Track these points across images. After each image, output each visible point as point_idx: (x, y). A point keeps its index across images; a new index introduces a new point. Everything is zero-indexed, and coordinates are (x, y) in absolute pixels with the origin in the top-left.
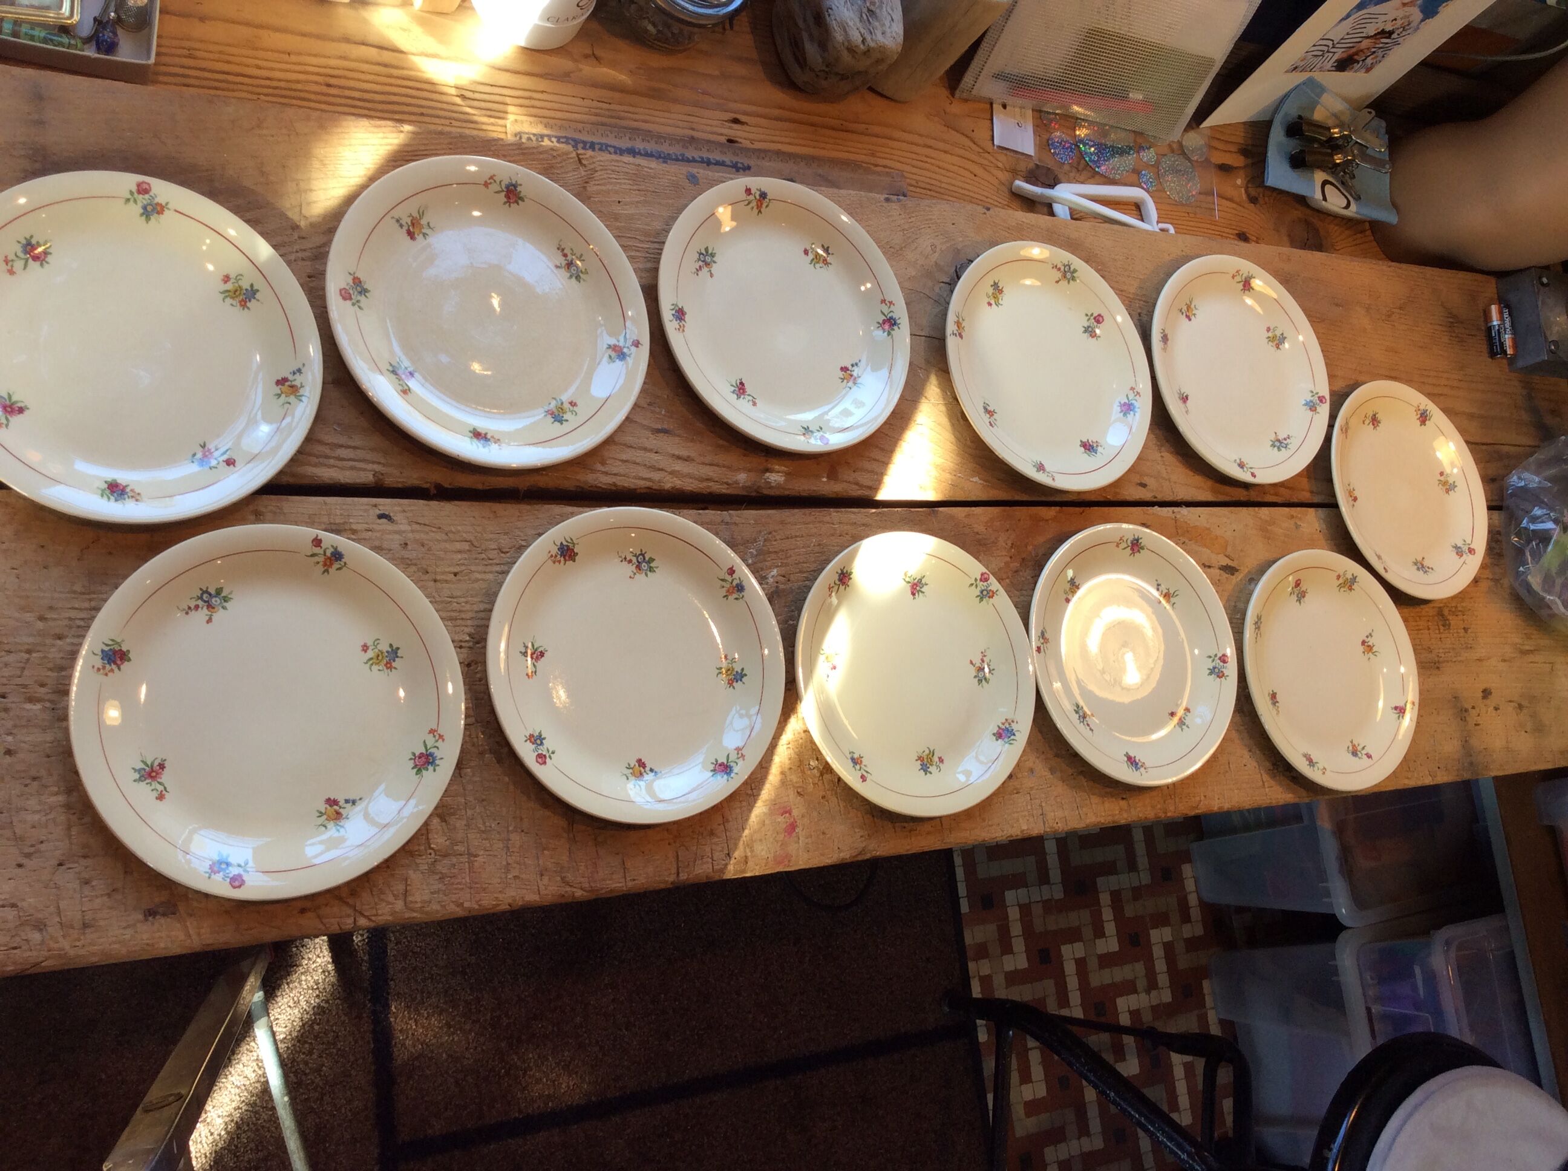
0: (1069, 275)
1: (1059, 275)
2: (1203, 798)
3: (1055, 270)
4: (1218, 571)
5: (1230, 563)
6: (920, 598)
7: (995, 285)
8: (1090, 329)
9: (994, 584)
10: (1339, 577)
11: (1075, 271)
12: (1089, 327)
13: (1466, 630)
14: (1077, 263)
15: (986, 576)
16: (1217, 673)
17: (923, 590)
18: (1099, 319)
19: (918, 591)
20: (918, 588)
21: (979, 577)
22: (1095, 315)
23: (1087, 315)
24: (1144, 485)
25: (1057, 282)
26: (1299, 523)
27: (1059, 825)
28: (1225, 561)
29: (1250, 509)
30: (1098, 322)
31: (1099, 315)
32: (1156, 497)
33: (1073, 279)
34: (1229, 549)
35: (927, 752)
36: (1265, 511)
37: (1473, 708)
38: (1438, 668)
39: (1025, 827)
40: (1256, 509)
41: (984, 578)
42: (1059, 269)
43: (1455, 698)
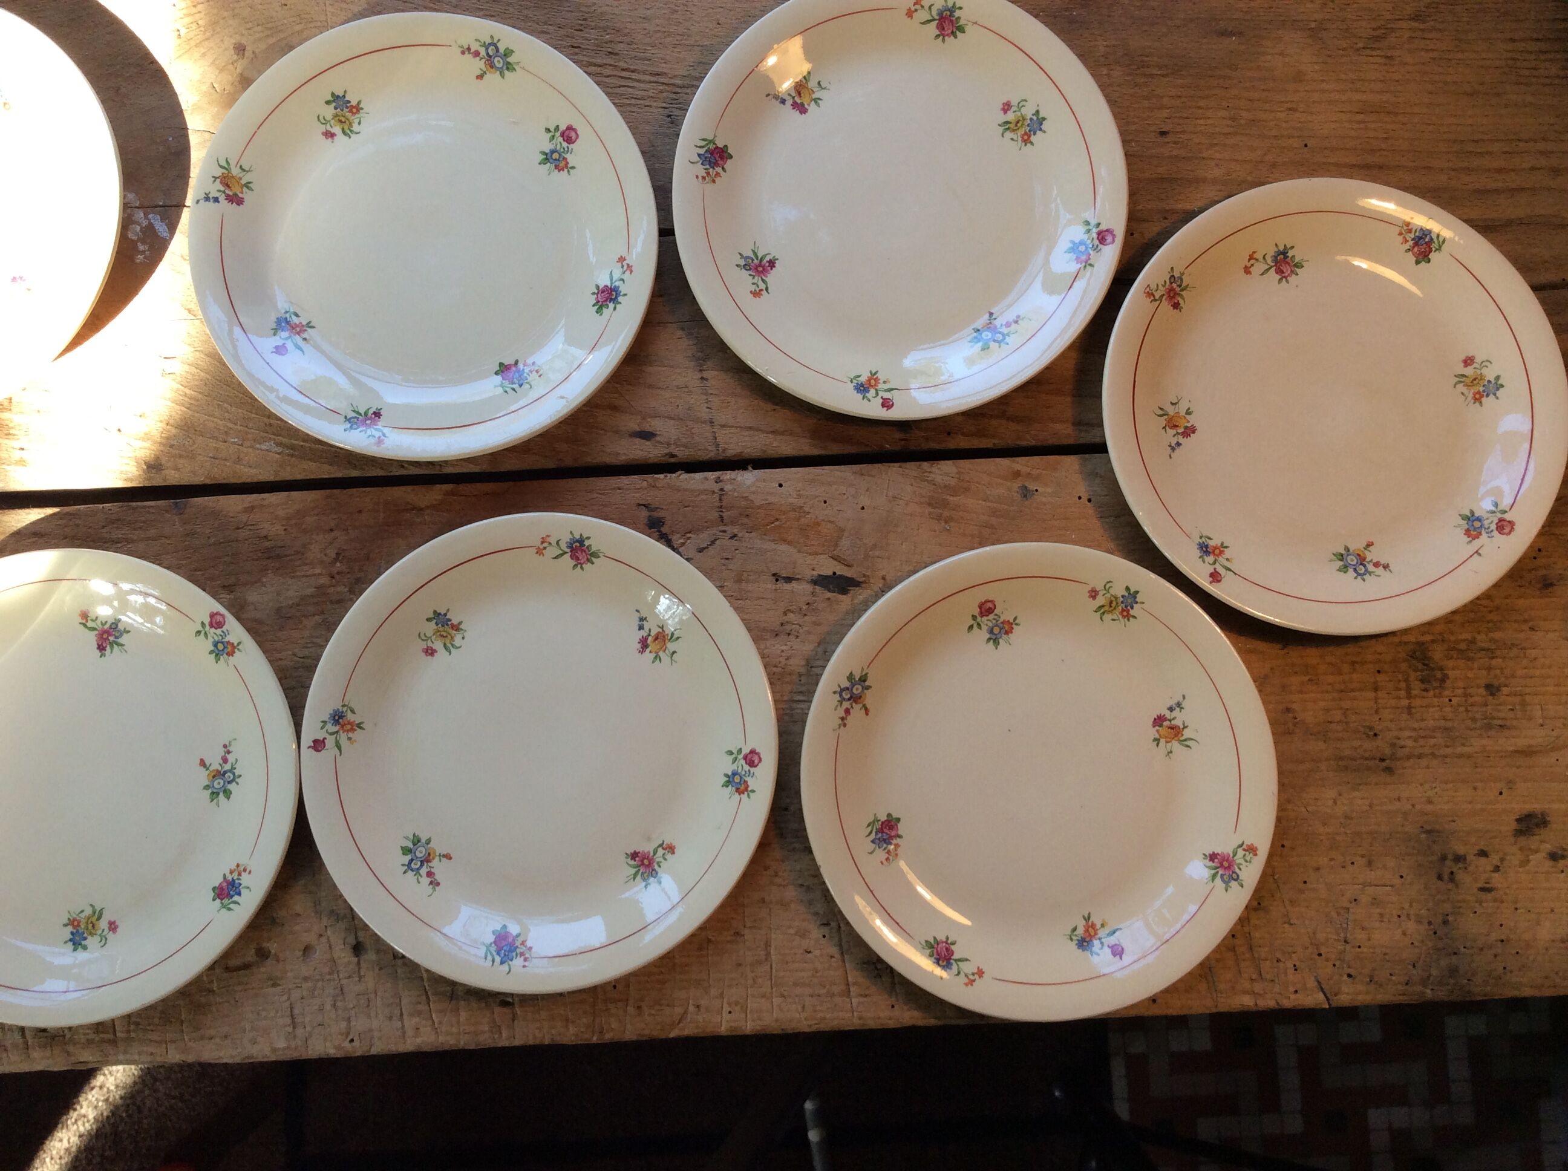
0: (498, 62)
1: (479, 65)
2: (691, 1008)
3: (468, 56)
4: (809, 588)
5: (841, 570)
6: (114, 655)
7: (338, 101)
8: (555, 156)
9: (235, 631)
10: (1093, 594)
11: (508, 53)
12: (553, 152)
13: (1492, 689)
14: (509, 36)
15: (218, 618)
16: (737, 784)
17: (120, 640)
18: (569, 135)
19: (111, 644)
20: (111, 638)
21: (207, 621)
22: (563, 128)
23: (548, 130)
24: (647, 436)
25: (480, 77)
26: (1032, 486)
27: (356, 1043)
28: (828, 567)
29: (912, 465)
30: (569, 140)
31: (570, 128)
32: (673, 456)
33: (509, 67)
34: (845, 543)
35: (88, 911)
36: (944, 471)
37: (1483, 854)
38: (1389, 770)
39: (281, 1044)
40: (925, 465)
41: (216, 622)
42: (477, 54)
43: (1429, 832)
